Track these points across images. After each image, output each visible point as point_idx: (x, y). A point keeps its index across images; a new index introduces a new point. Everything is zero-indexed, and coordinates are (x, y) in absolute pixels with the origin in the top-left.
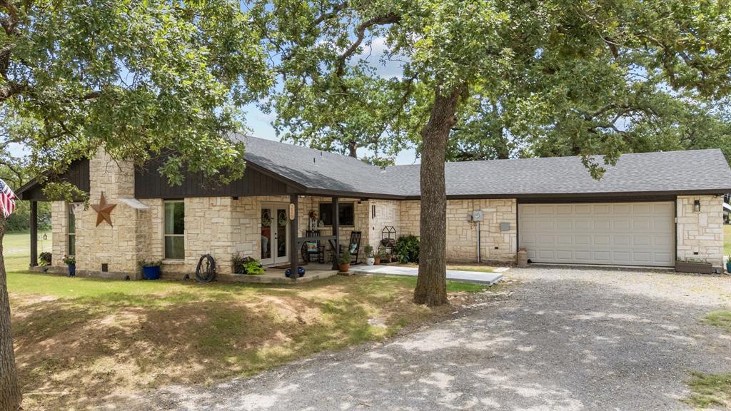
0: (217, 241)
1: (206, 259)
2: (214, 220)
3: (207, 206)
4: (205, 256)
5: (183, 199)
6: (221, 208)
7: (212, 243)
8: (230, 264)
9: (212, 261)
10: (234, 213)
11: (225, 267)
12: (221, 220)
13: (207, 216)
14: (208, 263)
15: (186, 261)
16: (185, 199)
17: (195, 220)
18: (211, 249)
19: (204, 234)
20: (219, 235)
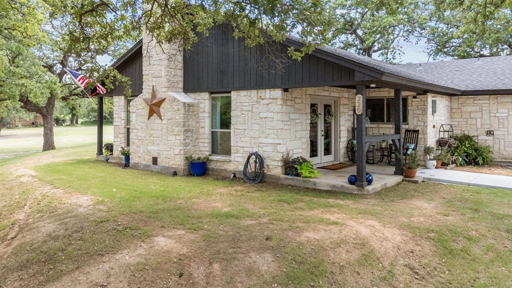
0: (266, 138)
1: (253, 157)
2: (263, 115)
3: (256, 100)
4: (252, 154)
5: (230, 92)
6: (271, 101)
7: (260, 140)
8: (280, 164)
9: (260, 160)
10: (284, 107)
11: (275, 168)
12: (271, 115)
13: (254, 110)
14: (256, 162)
15: (232, 158)
16: (232, 92)
17: (242, 114)
18: (259, 147)
19: (252, 130)
20: (268, 132)
